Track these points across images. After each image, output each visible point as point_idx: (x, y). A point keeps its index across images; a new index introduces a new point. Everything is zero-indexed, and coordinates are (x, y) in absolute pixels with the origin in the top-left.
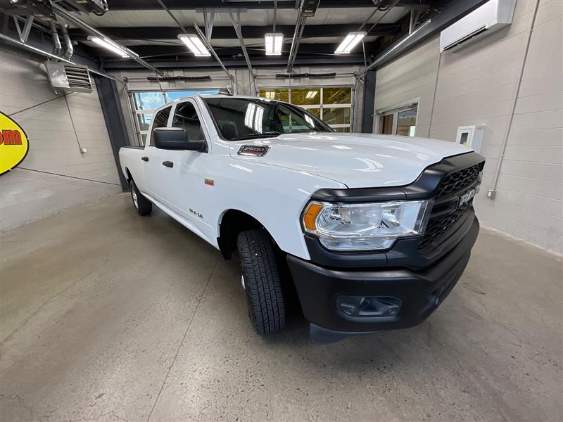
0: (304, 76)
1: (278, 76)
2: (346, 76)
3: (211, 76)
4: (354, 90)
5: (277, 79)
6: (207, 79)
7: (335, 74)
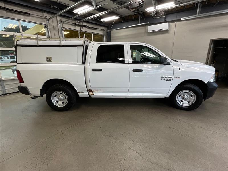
0: (85, 26)
1: (74, 23)
2: (100, 30)
3: (31, 13)
4: (104, 37)
5: (72, 25)
6: (28, 14)
7: (97, 29)
